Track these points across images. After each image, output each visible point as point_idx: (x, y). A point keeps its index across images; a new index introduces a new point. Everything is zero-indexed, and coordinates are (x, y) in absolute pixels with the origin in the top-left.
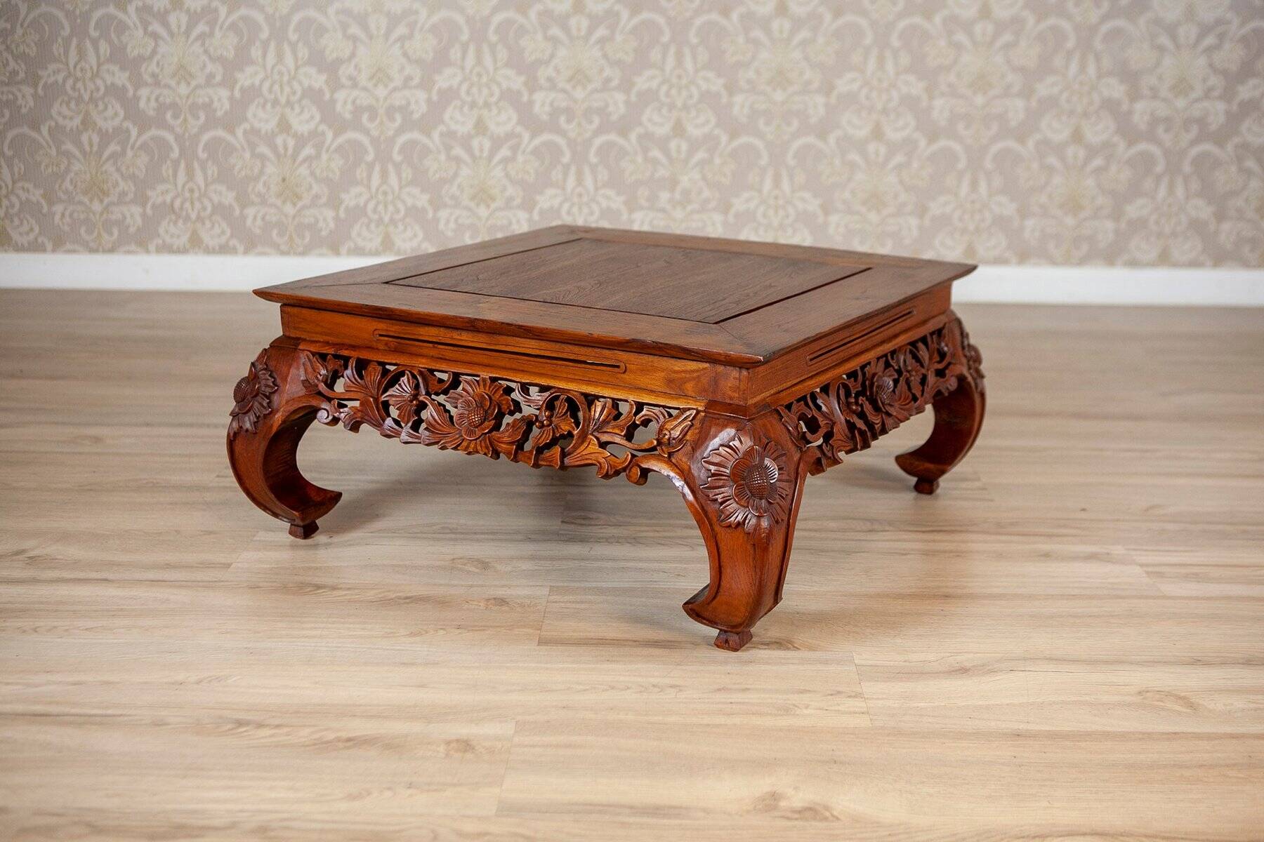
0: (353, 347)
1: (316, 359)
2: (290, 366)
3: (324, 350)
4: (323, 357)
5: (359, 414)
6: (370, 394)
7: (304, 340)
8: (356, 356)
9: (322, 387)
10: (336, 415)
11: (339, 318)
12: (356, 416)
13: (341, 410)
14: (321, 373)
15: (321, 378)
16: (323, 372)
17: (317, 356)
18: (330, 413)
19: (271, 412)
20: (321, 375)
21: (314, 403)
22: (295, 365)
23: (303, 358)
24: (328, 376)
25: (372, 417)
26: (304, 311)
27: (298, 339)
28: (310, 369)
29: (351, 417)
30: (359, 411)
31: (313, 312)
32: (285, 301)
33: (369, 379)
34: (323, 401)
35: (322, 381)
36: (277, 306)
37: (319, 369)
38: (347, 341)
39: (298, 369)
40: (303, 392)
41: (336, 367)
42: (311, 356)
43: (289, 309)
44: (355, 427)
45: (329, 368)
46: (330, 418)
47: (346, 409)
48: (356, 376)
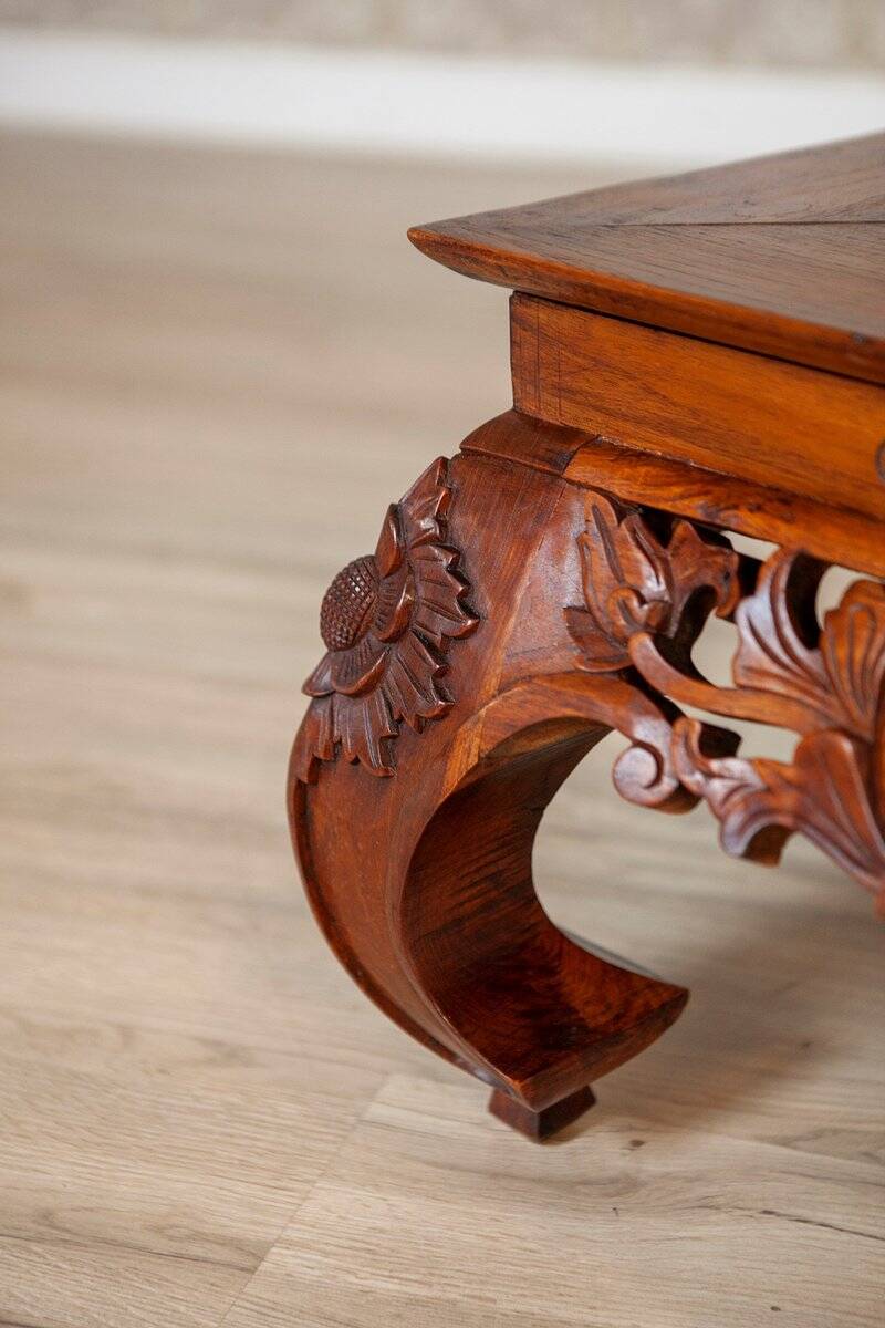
0: (782, 502)
1: (633, 532)
2: (527, 544)
3: (670, 499)
4: (658, 525)
5: (788, 800)
6: (842, 720)
7: (591, 443)
8: (795, 547)
9: (644, 650)
10: (694, 780)
11: (737, 373)
12: (771, 802)
13: (715, 765)
14: (644, 592)
15: (641, 612)
16: (653, 586)
17: (635, 518)
18: (667, 767)
19: (443, 714)
20: (642, 601)
21: (605, 710)
22: (547, 543)
23: (579, 516)
24: (670, 607)
25: (844, 820)
26: (602, 329)
27: (567, 434)
28: (602, 570)
29: (757, 802)
30: (789, 783)
31: (636, 337)
32: (526, 286)
33: (842, 653)
34: (647, 712)
35: (646, 627)
36: (495, 298)
37: (638, 574)
38: (760, 471)
39: (558, 556)
40: (567, 657)
41: (708, 578)
42: (611, 517)
43: (542, 315)
44: (765, 847)
45: (680, 576)
46: (667, 784)
47: (735, 766)
48: (789, 632)
